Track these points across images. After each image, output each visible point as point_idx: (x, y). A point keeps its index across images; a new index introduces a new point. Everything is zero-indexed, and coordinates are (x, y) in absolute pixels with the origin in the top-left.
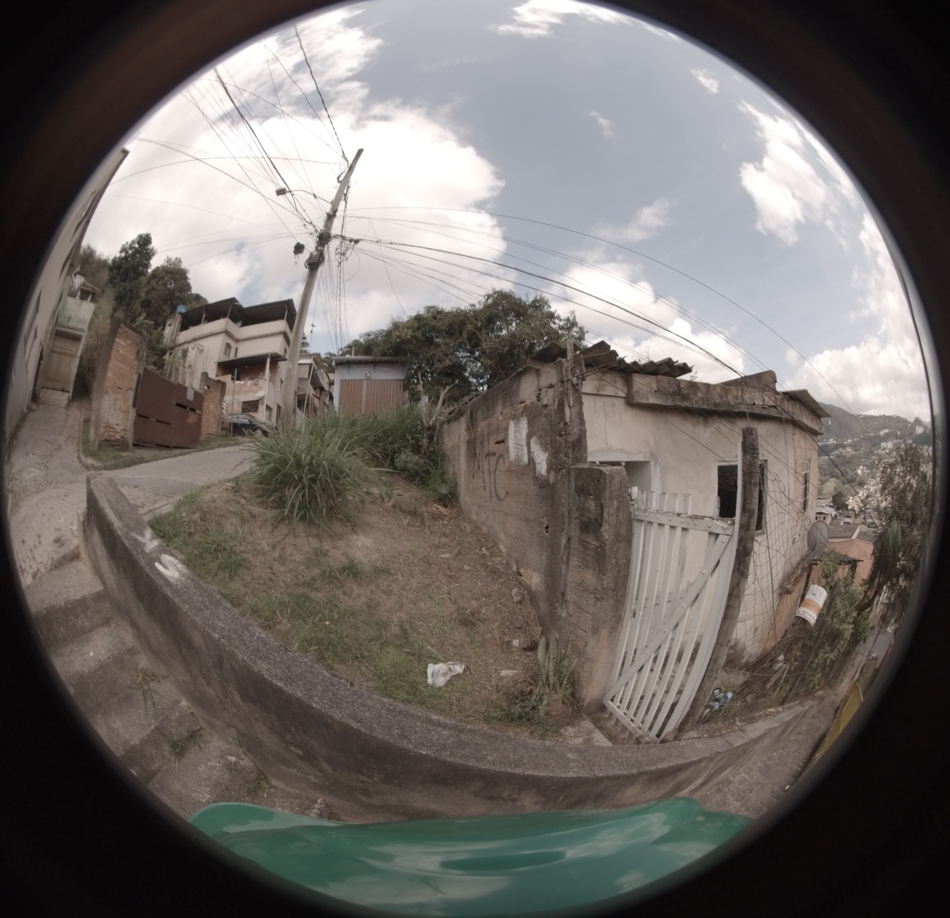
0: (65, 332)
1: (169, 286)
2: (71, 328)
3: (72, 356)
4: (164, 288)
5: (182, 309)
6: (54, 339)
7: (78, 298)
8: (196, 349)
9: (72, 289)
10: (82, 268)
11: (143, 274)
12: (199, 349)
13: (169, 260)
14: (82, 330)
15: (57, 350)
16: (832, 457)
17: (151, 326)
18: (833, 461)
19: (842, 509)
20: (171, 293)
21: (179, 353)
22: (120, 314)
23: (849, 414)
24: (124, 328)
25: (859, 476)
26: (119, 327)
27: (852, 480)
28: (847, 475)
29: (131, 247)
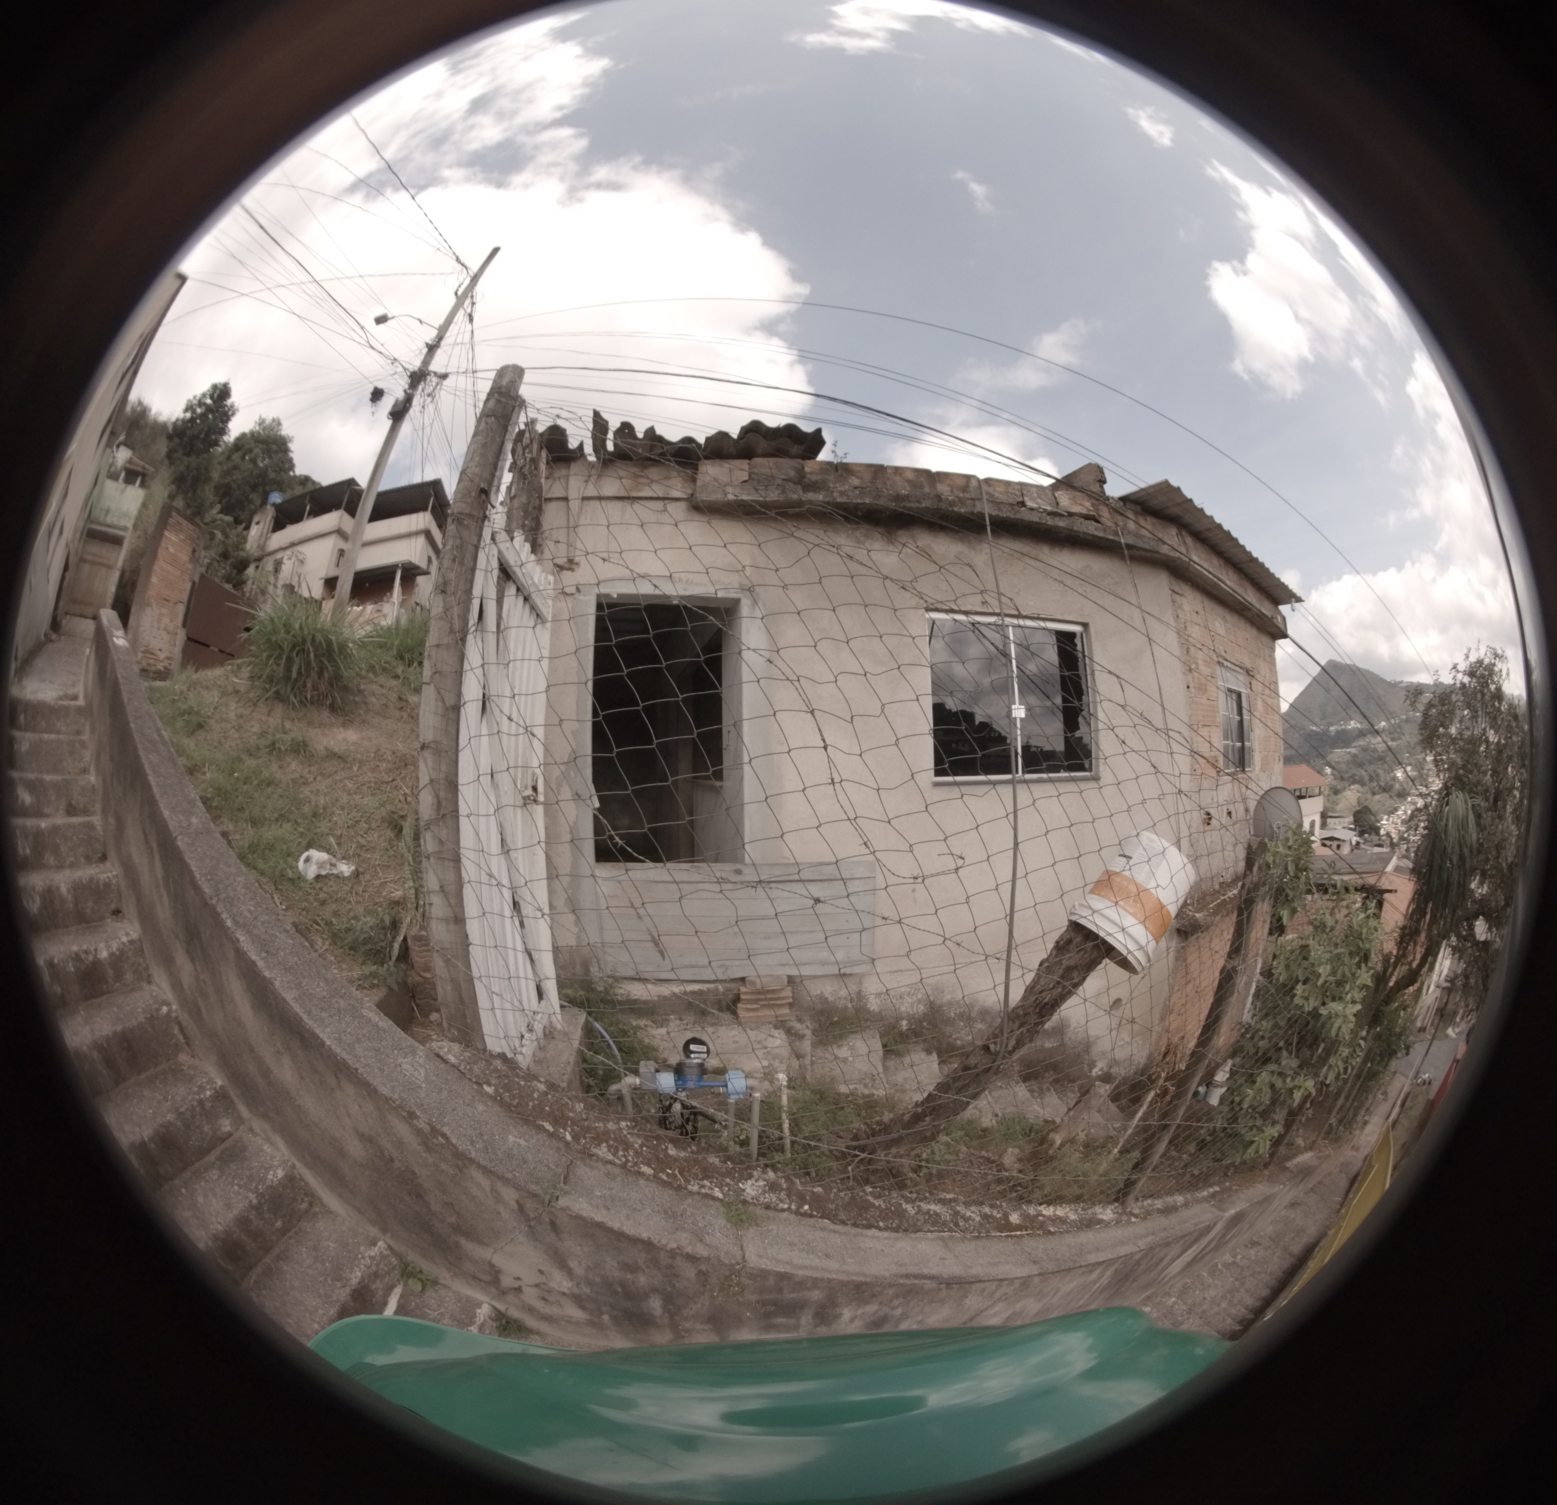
0: (100, 532)
1: (260, 464)
2: (110, 526)
3: (110, 567)
4: (251, 466)
5: (277, 498)
6: (85, 542)
7: (120, 481)
8: (293, 559)
9: (113, 469)
10: (129, 435)
11: (217, 444)
12: (297, 559)
14: (125, 529)
15: (89, 558)
16: (1353, 751)
17: (228, 524)
18: (1355, 756)
19: (1370, 834)
20: (263, 474)
21: (269, 566)
22: (179, 503)
23: (1384, 681)
24: (175, 518)
25: (1399, 781)
26: (170, 516)
27: (1386, 789)
28: (1379, 780)
29: (201, 403)
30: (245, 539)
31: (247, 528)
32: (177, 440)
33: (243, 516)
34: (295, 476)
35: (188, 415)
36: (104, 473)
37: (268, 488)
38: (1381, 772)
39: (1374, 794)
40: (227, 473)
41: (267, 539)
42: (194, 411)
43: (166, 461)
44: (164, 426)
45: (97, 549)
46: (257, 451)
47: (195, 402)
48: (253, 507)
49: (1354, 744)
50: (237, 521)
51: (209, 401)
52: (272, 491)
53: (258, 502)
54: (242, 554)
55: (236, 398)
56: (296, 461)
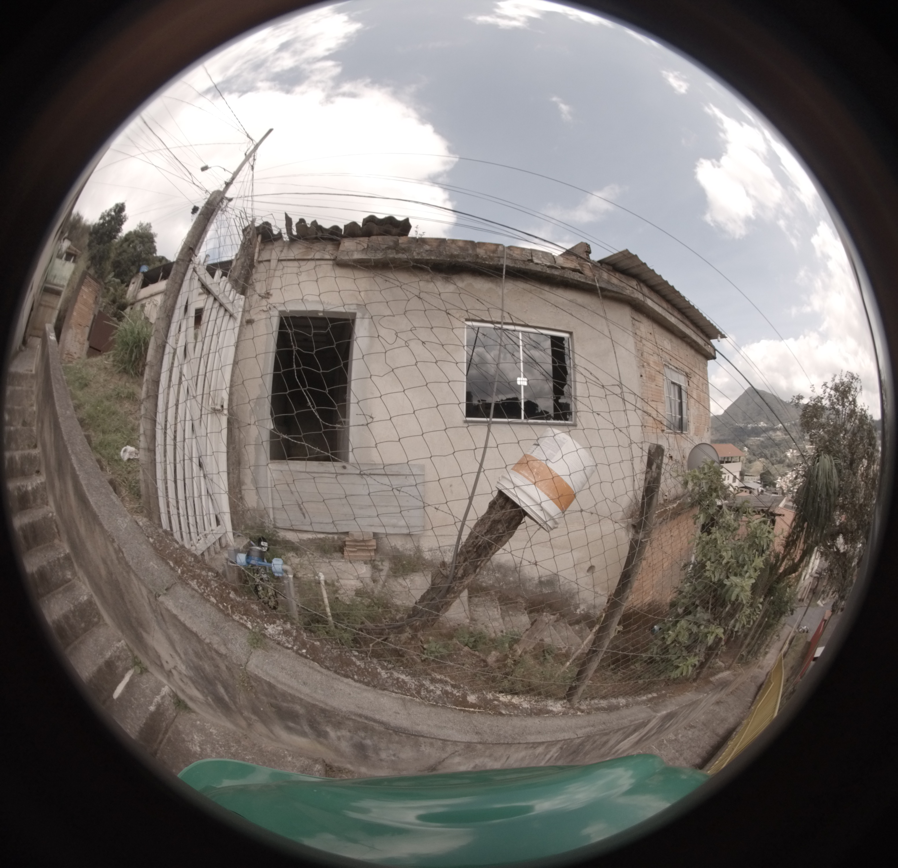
0: (50, 288)
1: (138, 249)
2: (56, 285)
3: (53, 308)
4: (132, 250)
5: (145, 269)
6: (42, 294)
7: (63, 259)
9: (60, 253)
10: (70, 233)
11: (115, 237)
12: (153, 304)
13: (141, 225)
14: (63, 286)
15: (44, 303)
16: (762, 439)
17: (118, 284)
18: (762, 442)
19: (770, 486)
20: (139, 255)
21: (138, 307)
22: (92, 271)
23: (782, 401)
24: (88, 279)
25: (789, 458)
26: (85, 278)
27: (781, 462)
28: (776, 457)
29: (109, 215)
30: (126, 292)
31: (128, 286)
32: (94, 236)
33: (126, 279)
34: (157, 257)
35: (101, 221)
36: (55, 255)
37: (141, 263)
38: (778, 452)
39: (773, 464)
40: (120, 254)
41: (138, 292)
42: (105, 219)
43: (87, 248)
44: (89, 227)
45: (49, 299)
46: (137, 242)
47: (106, 214)
48: (132, 274)
49: (763, 435)
50: (123, 282)
51: (113, 213)
52: (143, 264)
53: (135, 271)
54: (123, 300)
55: (127, 212)
56: (158, 248)
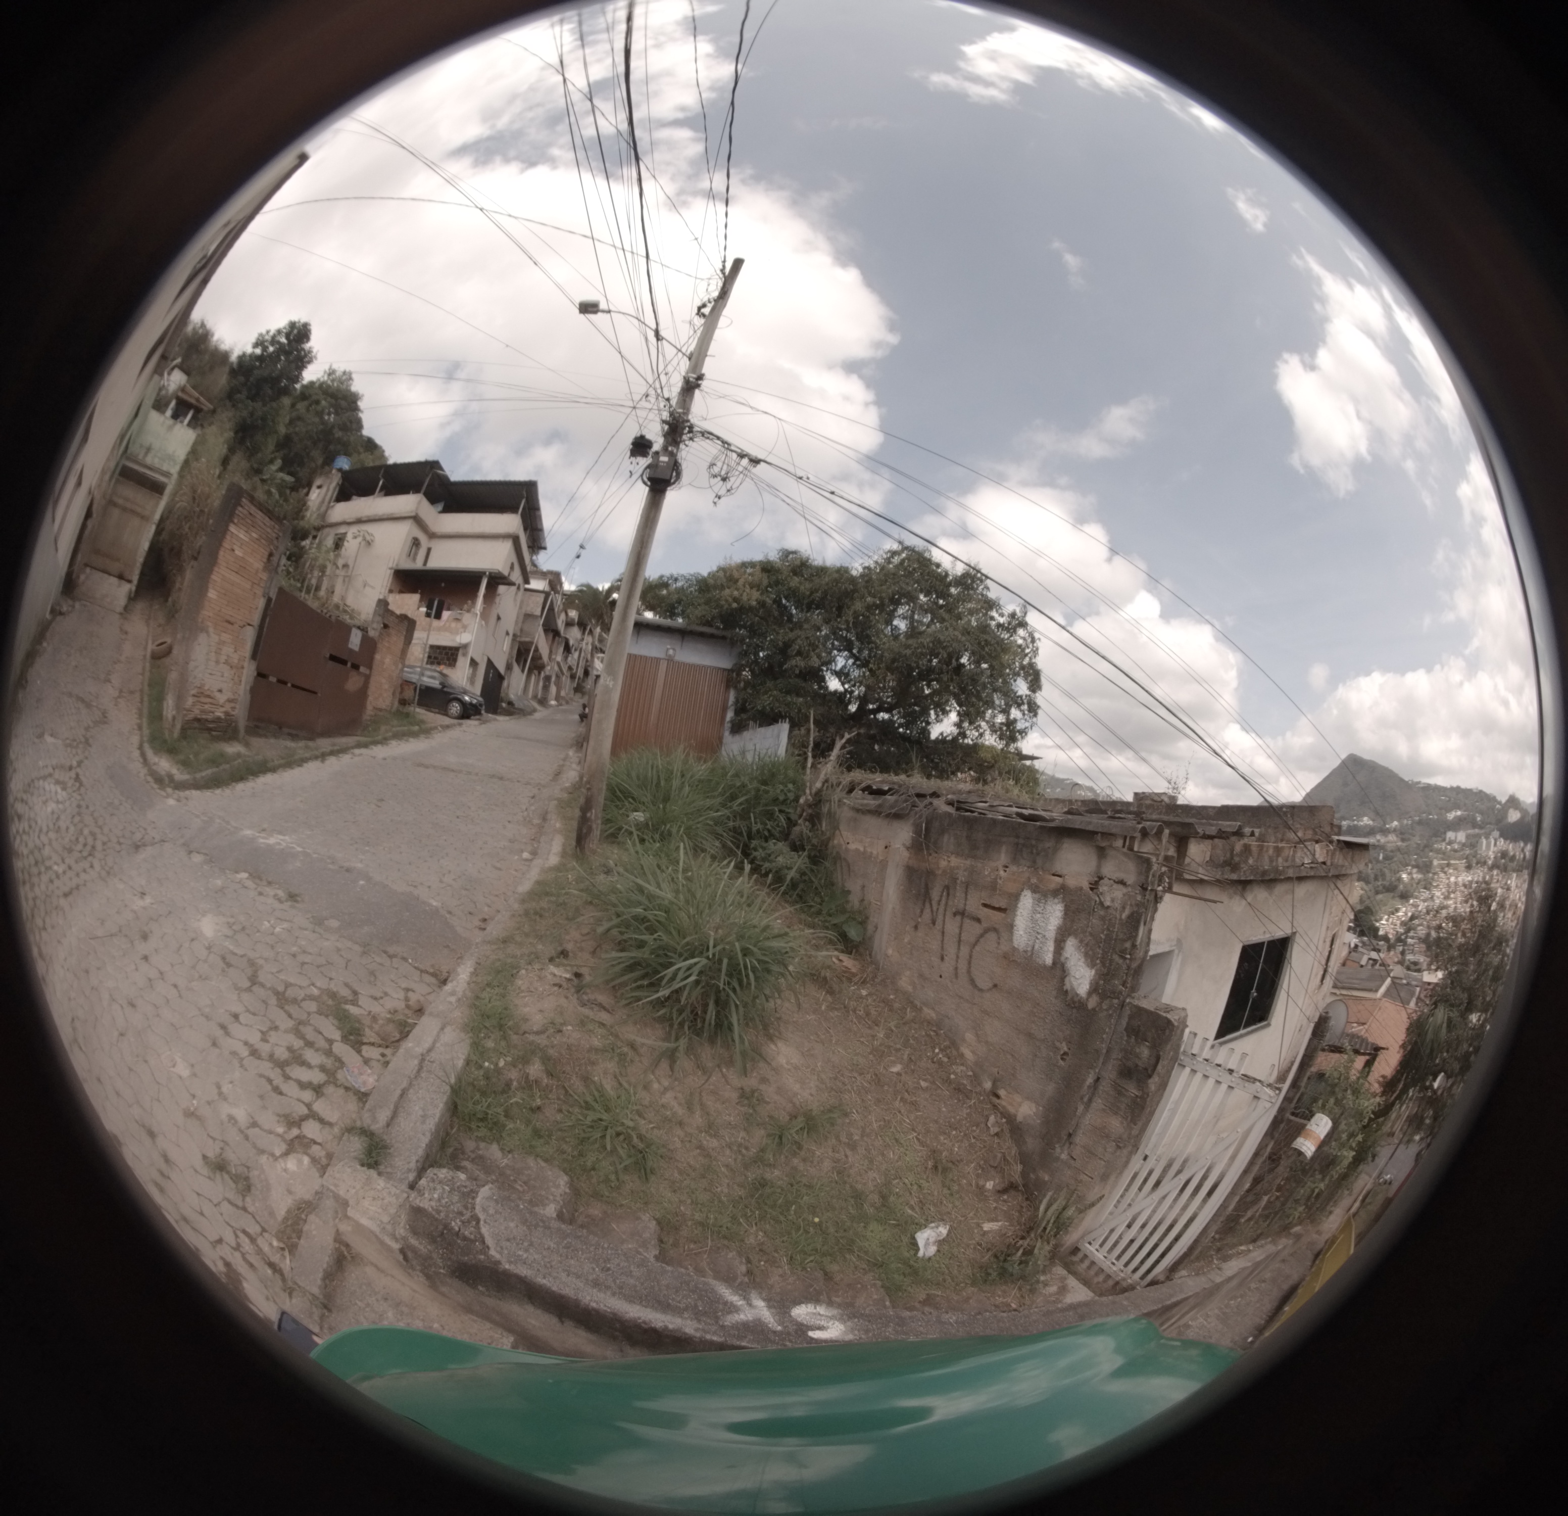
0: (136, 472)
1: (326, 417)
2: (150, 468)
3: (145, 518)
4: (317, 420)
5: (344, 463)
6: (117, 481)
7: (169, 413)
8: (359, 539)
9: (161, 398)
10: (186, 359)
11: (286, 391)
12: (364, 539)
13: (331, 373)
14: (167, 474)
15: (120, 501)
17: (288, 485)
19: (1369, 936)
20: (328, 430)
21: (329, 540)
23: (1402, 780)
25: (1403, 883)
27: (1390, 889)
28: (1384, 879)
29: (273, 341)
31: (307, 494)
32: (241, 378)
33: (303, 476)
34: (362, 438)
35: (257, 351)
36: (149, 402)
38: (1386, 871)
39: (1377, 893)
40: (292, 424)
41: (328, 508)
42: (264, 349)
43: (227, 401)
44: (225, 355)
45: (130, 493)
46: (323, 403)
47: (267, 338)
50: (297, 483)
51: (283, 340)
52: (339, 453)
54: (301, 522)
56: (364, 421)
